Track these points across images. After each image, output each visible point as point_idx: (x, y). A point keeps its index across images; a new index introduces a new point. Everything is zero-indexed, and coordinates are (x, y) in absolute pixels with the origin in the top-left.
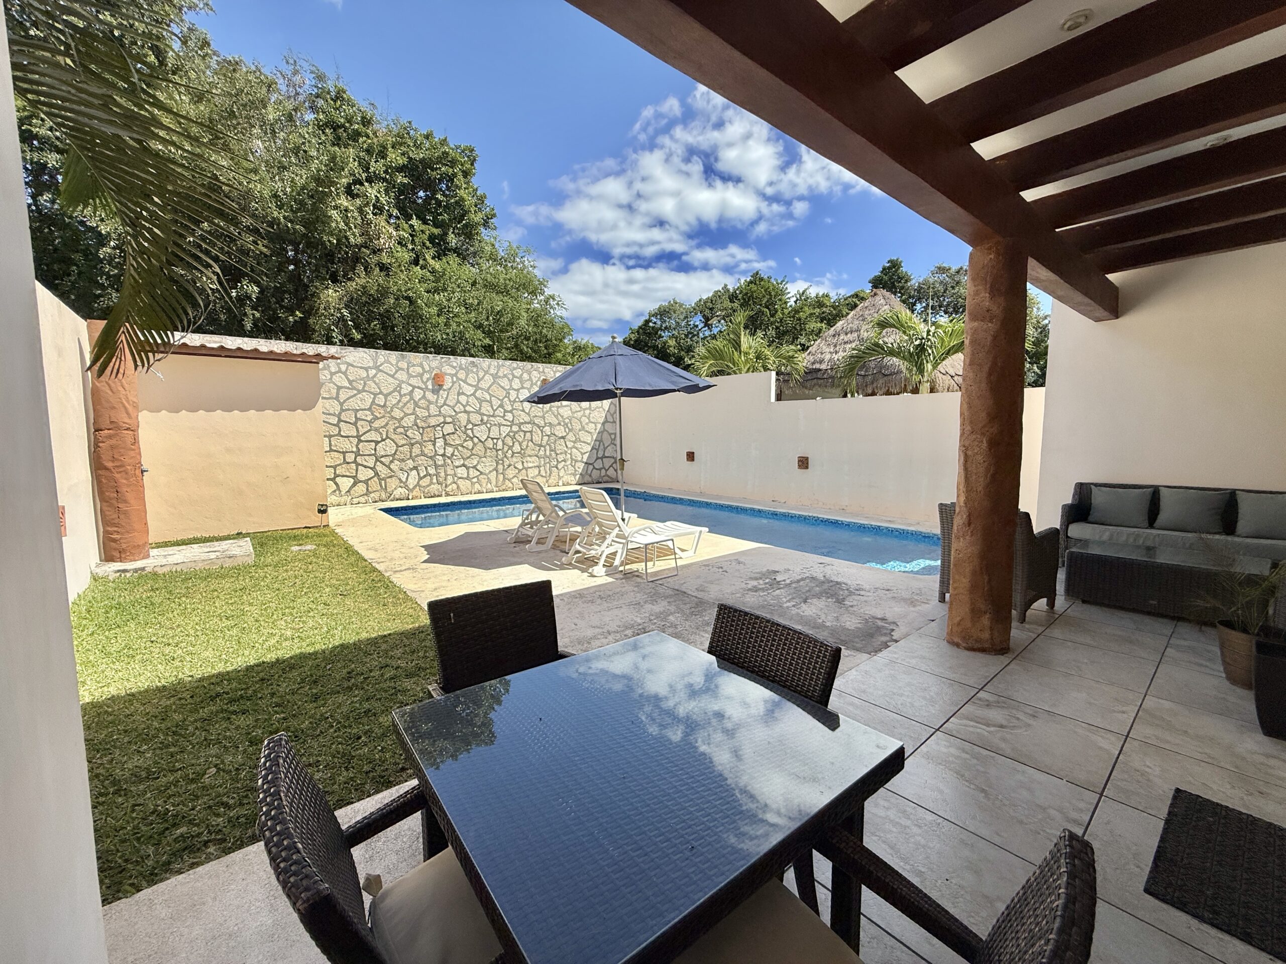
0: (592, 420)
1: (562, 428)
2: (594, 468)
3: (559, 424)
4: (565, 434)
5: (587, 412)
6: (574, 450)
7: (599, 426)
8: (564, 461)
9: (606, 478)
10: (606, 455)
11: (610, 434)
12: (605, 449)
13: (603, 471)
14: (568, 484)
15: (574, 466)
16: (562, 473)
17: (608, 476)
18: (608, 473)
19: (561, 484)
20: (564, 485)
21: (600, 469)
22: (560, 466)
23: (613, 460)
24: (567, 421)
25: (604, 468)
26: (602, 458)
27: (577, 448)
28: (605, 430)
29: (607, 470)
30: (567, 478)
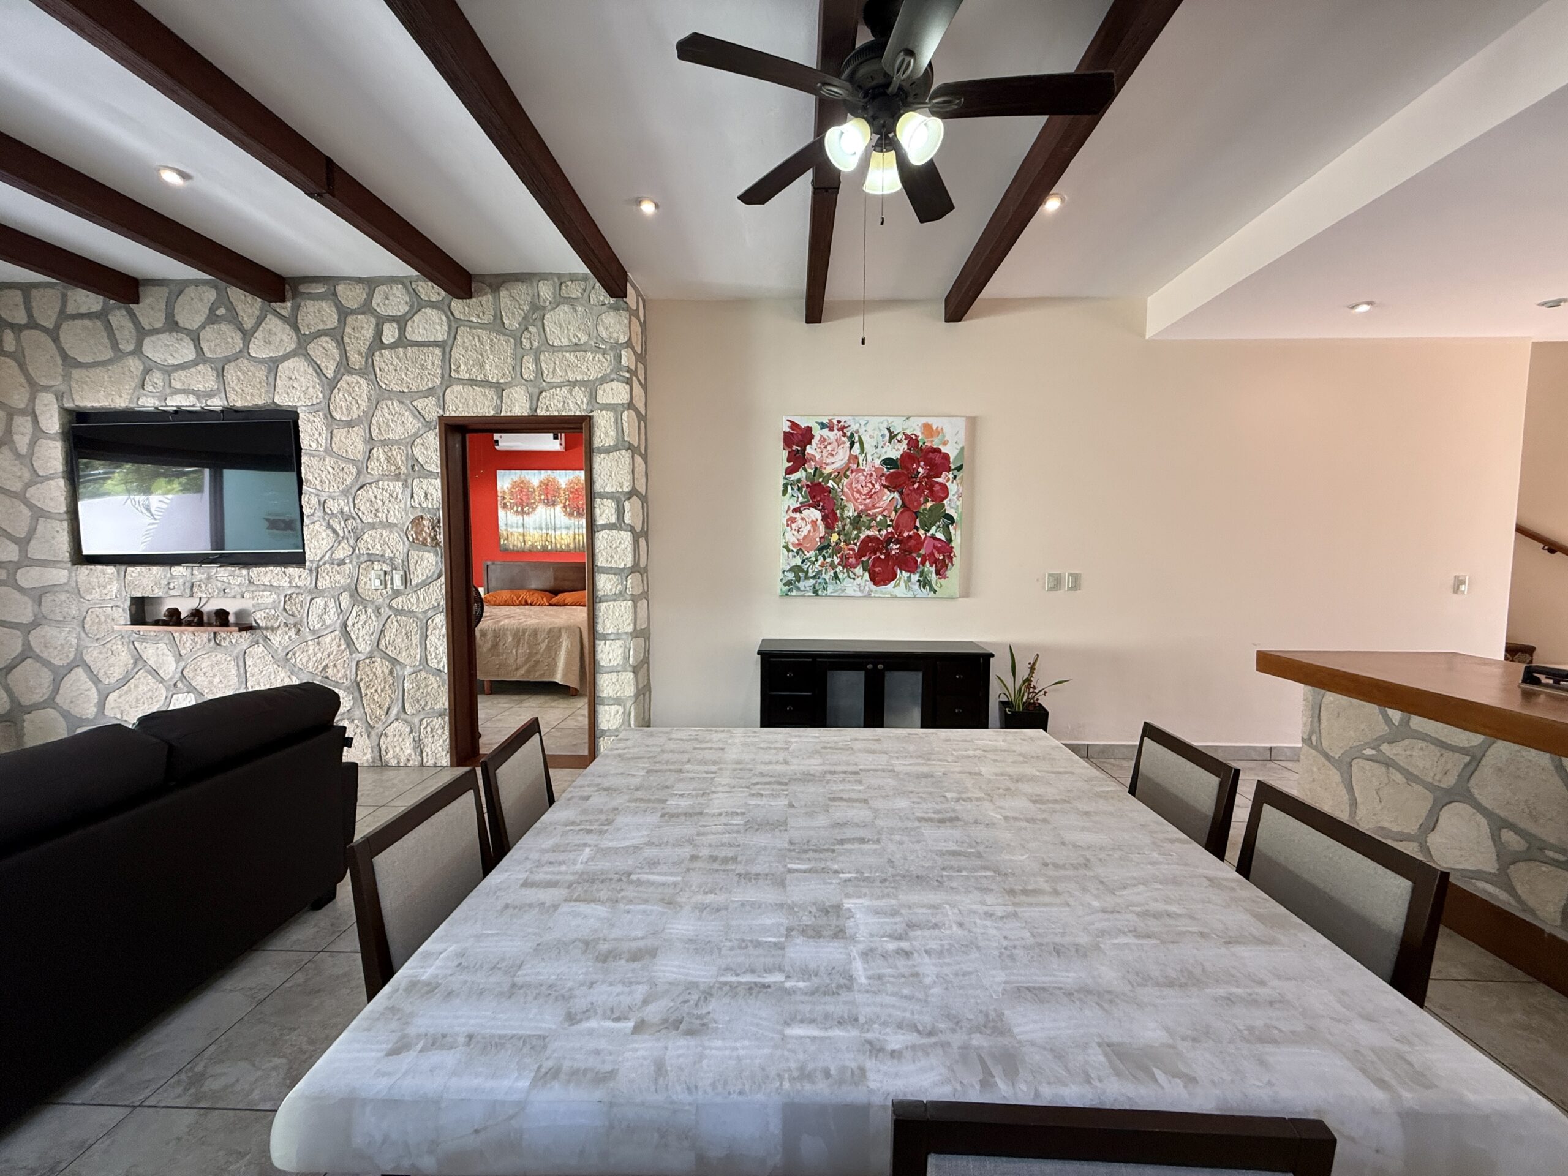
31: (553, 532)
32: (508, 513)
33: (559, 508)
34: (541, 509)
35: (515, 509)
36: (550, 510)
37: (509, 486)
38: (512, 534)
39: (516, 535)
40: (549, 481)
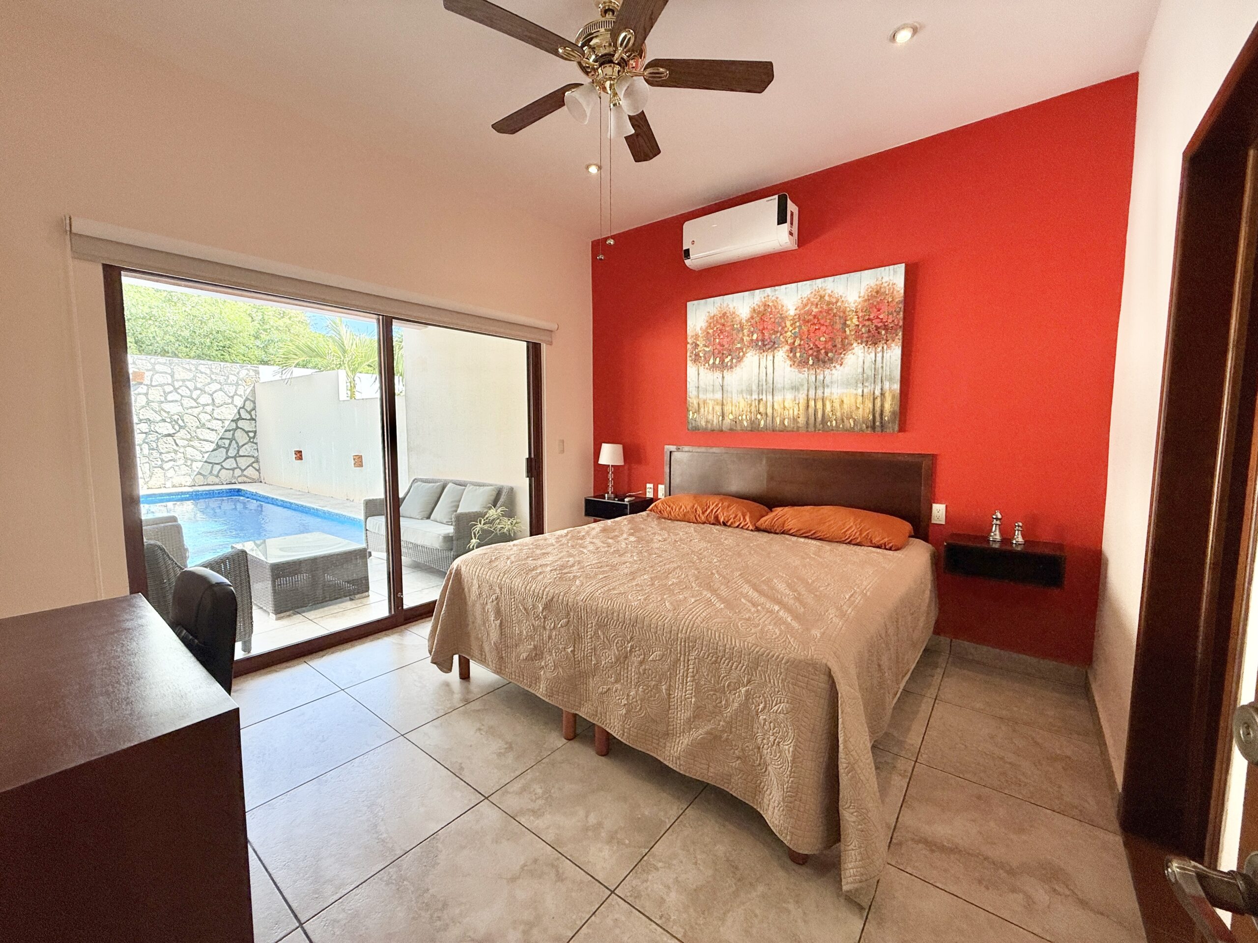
0: (215, 415)
1: (169, 426)
2: (223, 468)
3: (164, 421)
4: (172, 431)
5: (209, 409)
6: (189, 449)
7: (227, 423)
8: (174, 460)
9: (240, 480)
10: (241, 453)
11: (247, 432)
12: (239, 448)
13: (238, 472)
14: (181, 486)
15: (190, 467)
16: (170, 473)
17: (245, 476)
18: (245, 473)
19: (169, 484)
20: (174, 486)
21: (233, 469)
22: (166, 466)
23: (253, 460)
24: (176, 417)
25: (238, 467)
26: (235, 457)
27: (193, 447)
28: (237, 428)
29: (243, 471)
30: (177, 480)
31: (770, 397)
32: (701, 369)
33: (781, 354)
34: (752, 358)
35: (711, 362)
36: (767, 359)
37: (704, 325)
38: (705, 402)
39: (711, 404)
40: (766, 306)
